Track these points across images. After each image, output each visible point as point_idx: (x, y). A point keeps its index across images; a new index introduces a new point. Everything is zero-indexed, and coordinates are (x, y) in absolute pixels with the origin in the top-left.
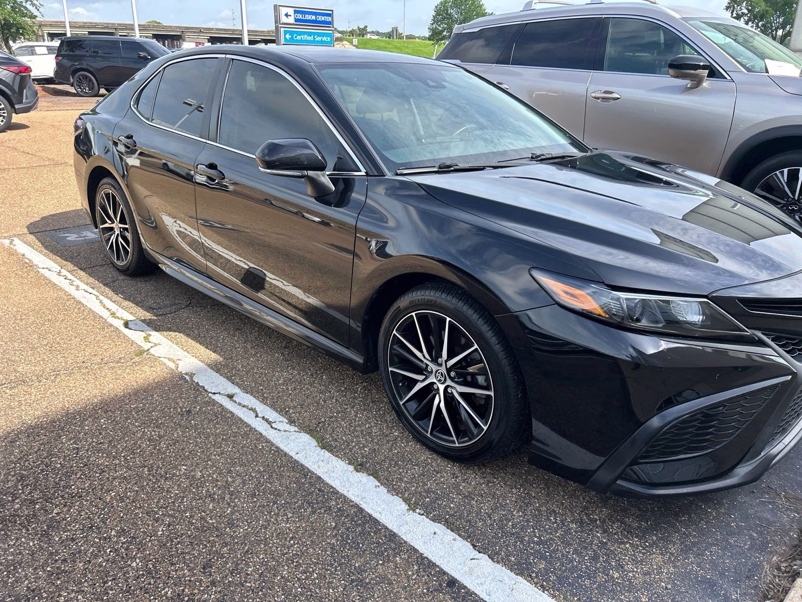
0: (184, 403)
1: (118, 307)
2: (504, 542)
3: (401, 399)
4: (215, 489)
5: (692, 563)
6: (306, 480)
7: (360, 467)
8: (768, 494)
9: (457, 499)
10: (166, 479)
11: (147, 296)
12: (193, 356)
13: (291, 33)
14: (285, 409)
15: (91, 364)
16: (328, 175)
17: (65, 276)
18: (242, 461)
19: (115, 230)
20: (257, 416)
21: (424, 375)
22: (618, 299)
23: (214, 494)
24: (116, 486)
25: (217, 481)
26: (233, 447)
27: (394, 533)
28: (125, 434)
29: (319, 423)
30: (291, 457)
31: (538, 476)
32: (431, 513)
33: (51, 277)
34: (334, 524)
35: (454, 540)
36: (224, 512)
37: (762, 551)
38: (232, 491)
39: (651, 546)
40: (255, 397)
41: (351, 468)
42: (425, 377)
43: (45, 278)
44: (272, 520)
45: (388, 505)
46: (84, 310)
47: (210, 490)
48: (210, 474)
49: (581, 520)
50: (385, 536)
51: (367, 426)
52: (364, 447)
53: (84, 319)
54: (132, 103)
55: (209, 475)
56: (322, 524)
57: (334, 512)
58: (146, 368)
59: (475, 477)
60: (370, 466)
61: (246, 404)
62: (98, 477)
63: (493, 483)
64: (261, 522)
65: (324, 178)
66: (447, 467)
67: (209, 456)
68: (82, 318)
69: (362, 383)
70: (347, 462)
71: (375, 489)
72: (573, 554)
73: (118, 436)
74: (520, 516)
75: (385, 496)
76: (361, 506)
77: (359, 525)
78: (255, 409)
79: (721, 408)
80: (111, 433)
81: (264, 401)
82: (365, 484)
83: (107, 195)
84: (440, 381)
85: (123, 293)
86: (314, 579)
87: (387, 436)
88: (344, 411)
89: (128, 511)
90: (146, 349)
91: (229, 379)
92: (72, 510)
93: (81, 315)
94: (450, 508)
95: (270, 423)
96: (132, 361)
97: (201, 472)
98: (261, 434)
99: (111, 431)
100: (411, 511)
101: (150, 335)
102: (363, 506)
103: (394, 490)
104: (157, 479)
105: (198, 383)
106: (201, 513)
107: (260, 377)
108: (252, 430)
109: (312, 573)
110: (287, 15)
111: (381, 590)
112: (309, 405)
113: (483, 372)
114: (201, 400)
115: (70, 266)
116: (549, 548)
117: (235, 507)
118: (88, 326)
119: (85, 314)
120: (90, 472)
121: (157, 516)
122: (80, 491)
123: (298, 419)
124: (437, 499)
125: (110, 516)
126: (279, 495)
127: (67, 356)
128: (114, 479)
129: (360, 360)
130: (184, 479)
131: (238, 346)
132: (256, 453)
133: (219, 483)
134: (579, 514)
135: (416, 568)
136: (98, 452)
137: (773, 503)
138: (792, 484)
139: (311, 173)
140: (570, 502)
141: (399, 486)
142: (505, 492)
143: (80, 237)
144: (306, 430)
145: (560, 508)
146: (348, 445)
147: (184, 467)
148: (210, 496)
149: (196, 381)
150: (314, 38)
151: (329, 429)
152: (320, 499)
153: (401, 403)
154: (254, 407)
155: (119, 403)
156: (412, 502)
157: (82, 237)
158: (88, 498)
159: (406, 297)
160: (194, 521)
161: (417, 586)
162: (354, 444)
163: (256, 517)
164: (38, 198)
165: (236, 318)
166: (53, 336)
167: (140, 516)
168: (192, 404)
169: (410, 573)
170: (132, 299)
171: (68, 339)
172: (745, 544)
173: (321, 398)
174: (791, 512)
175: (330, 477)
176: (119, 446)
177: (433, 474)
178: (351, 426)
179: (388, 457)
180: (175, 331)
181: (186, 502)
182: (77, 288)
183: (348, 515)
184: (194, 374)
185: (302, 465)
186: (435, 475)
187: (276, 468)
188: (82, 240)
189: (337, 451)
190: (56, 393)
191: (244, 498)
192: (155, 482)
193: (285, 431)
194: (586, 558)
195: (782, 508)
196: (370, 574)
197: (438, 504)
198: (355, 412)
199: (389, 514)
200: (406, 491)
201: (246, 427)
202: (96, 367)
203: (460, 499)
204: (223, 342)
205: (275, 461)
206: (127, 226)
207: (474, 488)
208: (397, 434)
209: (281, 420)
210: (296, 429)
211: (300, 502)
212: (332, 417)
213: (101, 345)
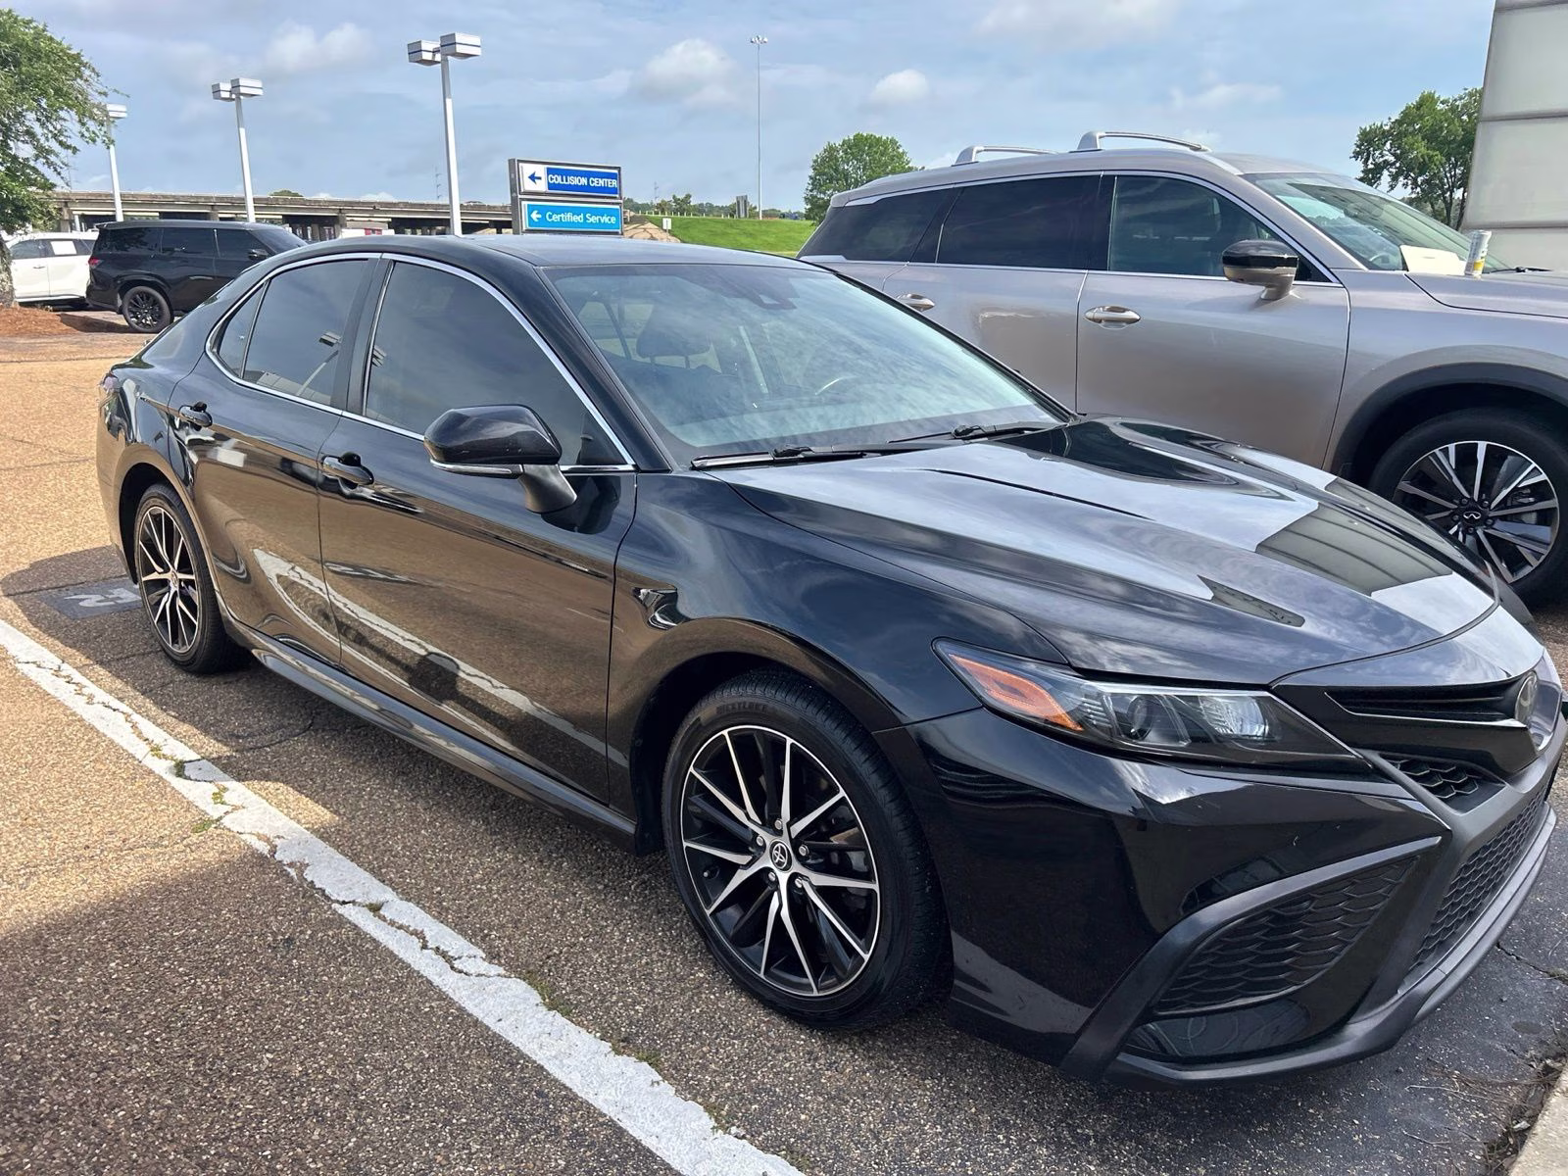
0: (281, 923)
1: (167, 736)
3: (709, 903)
4: (327, 1099)
6: (513, 1075)
7: (623, 1044)
8: (1427, 1074)
9: (815, 1103)
10: (231, 1080)
11: (227, 712)
12: (308, 829)
13: (542, 210)
14: (482, 930)
15: (102, 851)
16: (563, 472)
17: (68, 676)
18: (388, 1038)
19: (171, 584)
20: (424, 947)
21: (749, 853)
22: (1099, 695)
23: (325, 1108)
24: (128, 1097)
25: (334, 1081)
26: (372, 1011)
28: (156, 991)
29: (548, 957)
30: (488, 1028)
31: (977, 1052)
32: (760, 1134)
33: (39, 679)
34: (562, 1163)
36: (343, 1146)
38: (363, 1102)
40: (423, 908)
41: (606, 1046)
42: (751, 858)
43: (29, 683)
44: (439, 1158)
45: (674, 1121)
46: (98, 743)
47: (317, 1102)
48: (321, 1067)
49: (1059, 1138)
51: (644, 961)
52: (635, 1003)
53: (96, 761)
54: (208, 344)
55: (317, 1071)
56: (538, 1163)
57: (567, 1138)
58: (211, 856)
60: (643, 1041)
61: (404, 921)
62: (94, 1080)
63: (888, 1068)
64: (415, 1164)
65: (557, 478)
66: (799, 1039)
67: (321, 1031)
68: (93, 758)
69: (639, 874)
70: (598, 1035)
71: (650, 1089)
73: (141, 995)
74: (937, 1134)
75: (670, 1103)
76: (621, 1124)
77: (614, 1163)
78: (422, 932)
79: (1306, 904)
80: (128, 989)
81: (441, 915)
82: (631, 1078)
83: (157, 518)
84: (779, 864)
85: (178, 707)
87: (682, 979)
88: (600, 933)
89: (148, 1148)
90: (215, 817)
91: (376, 873)
92: (35, 1149)
93: (91, 753)
94: (799, 1123)
95: (449, 959)
96: (185, 842)
97: (302, 1064)
98: (430, 982)
99: (128, 985)
100: (720, 1131)
101: (225, 789)
102: (625, 1124)
103: (689, 1089)
104: (211, 1082)
105: (312, 882)
106: (294, 1150)
107: (437, 868)
108: (412, 974)
110: (533, 178)
112: (530, 921)
113: (858, 845)
114: (316, 918)
115: (81, 659)
117: (365, 1134)
118: (104, 775)
119: (101, 750)
120: (78, 1070)
121: (204, 1158)
122: (56, 1108)
123: (507, 950)
124: (774, 1105)
125: (111, 1160)
126: (457, 1107)
127: (55, 835)
128: (126, 1082)
129: (629, 828)
130: (267, 1080)
131: (399, 806)
132: (416, 1021)
133: (337, 1086)
134: (1055, 1127)
136: (97, 1030)
137: (1438, 1093)
138: (1473, 1053)
139: (531, 469)
140: (1038, 1103)
141: (699, 1080)
142: (909, 1087)
143: (107, 600)
144: (521, 973)
145: (1017, 1116)
146: (602, 1001)
147: (269, 1055)
148: (316, 1113)
149: (309, 880)
150: (585, 219)
151: (566, 968)
152: (540, 1111)
153: (708, 912)
154: (420, 929)
155: (150, 928)
156: (724, 1113)
157: (112, 600)
158: (70, 1123)
159: (711, 699)
160: (278, 1166)
162: (614, 998)
163: (406, 1154)
164: (32, 526)
165: (399, 752)
166: (32, 796)
167: (171, 1157)
168: (296, 926)
170: (197, 718)
171: (61, 801)
173: (555, 906)
174: (1472, 1110)
175: (562, 1066)
176: (141, 1016)
177: (769, 1054)
178: (612, 962)
179: (682, 1022)
180: (277, 780)
181: (267, 1126)
182: (90, 700)
183: (593, 1143)
184: (308, 865)
185: (507, 1044)
186: (773, 1057)
187: (454, 1050)
188: (110, 606)
189: (581, 1013)
190: (26, 911)
191: (386, 1115)
192: (207, 1088)
193: (479, 975)
195: (1454, 1102)
197: (776, 1115)
198: (621, 933)
199: (674, 1139)
200: (712, 1089)
201: (402, 969)
202: (111, 856)
203: (819, 1104)
204: (370, 799)
205: (454, 1036)
206: (193, 577)
207: (849, 1080)
208: (702, 975)
209: (472, 953)
210: (501, 971)
211: (498, 1120)
212: (575, 945)
213: (126, 811)
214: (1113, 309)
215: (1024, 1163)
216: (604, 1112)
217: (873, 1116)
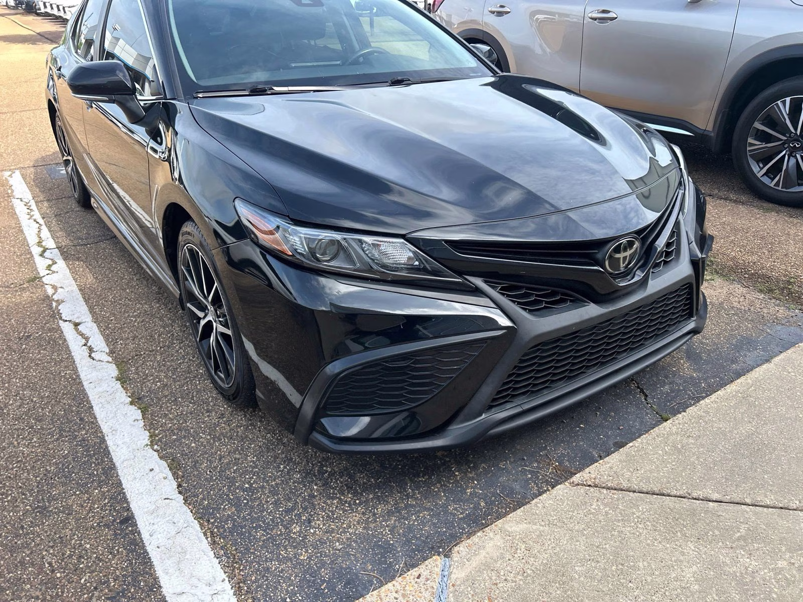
0: (32, 328)
1: (50, 237)
2: (213, 485)
5: (387, 526)
6: (77, 409)
7: (136, 400)
8: (539, 463)
9: (204, 439)
12: (77, 285)
14: (117, 339)
17: (30, 206)
18: (36, 385)
20: (85, 345)
26: (39, 372)
27: (115, 467)
29: (137, 356)
30: (83, 386)
32: (166, 451)
33: (17, 207)
34: (66, 452)
35: (165, 478)
37: (473, 523)
39: (360, 504)
40: (99, 326)
41: (128, 400)
42: (204, 314)
43: (12, 208)
44: (16, 443)
45: (132, 439)
46: (19, 238)
49: (311, 470)
50: (103, 469)
51: (179, 362)
52: (160, 381)
56: (56, 451)
57: (77, 441)
58: (26, 295)
59: (242, 418)
60: (148, 400)
61: (84, 332)
63: (255, 426)
64: (4, 444)
66: (223, 407)
68: (12, 245)
70: (129, 394)
71: (132, 423)
72: (271, 504)
74: (252, 461)
75: (136, 430)
76: (106, 438)
77: (89, 455)
78: (89, 338)
81: (104, 331)
82: (127, 416)
85: (65, 223)
86: (5, 502)
87: (190, 372)
88: (170, 346)
90: (41, 276)
91: (91, 310)
93: (13, 242)
94: (189, 447)
96: (20, 287)
98: (74, 362)
100: (149, 447)
101: (56, 263)
102: (108, 438)
103: (150, 425)
105: (60, 310)
107: (120, 308)
108: (69, 357)
109: (7, 497)
111: (55, 520)
112: (142, 337)
114: (48, 327)
115: (41, 198)
116: (252, 495)
119: (17, 241)
123: (120, 350)
124: (185, 437)
126: (40, 421)
129: (178, 295)
132: (54, 379)
134: (314, 465)
135: (106, 501)
137: (535, 473)
141: (160, 421)
142: (257, 436)
144: (118, 362)
146: (144, 379)
149: (60, 308)
151: (140, 362)
152: (75, 427)
154: (89, 336)
156: (157, 438)
161: (91, 519)
162: (151, 378)
168: (37, 330)
169: (96, 506)
170: (69, 229)
172: (461, 513)
173: (159, 331)
174: (547, 485)
175: (101, 407)
179: (173, 393)
180: (81, 261)
182: (31, 217)
183: (87, 445)
184: (64, 302)
185: (86, 394)
186: (203, 414)
187: (60, 395)
189: (130, 383)
191: (9, 420)
193: (99, 361)
194: (281, 509)
195: (541, 480)
196: (58, 503)
197: (181, 442)
198: (180, 347)
199: (125, 448)
200: (161, 426)
201: (67, 354)
203: (206, 439)
204: (116, 273)
205: (65, 388)
207: (230, 430)
208: (201, 371)
209: (103, 350)
210: (110, 359)
211: (54, 429)
212: (153, 350)
213: (7, 270)
214: (604, 12)
215: (283, 481)
216: (104, 431)
217: (228, 449)
